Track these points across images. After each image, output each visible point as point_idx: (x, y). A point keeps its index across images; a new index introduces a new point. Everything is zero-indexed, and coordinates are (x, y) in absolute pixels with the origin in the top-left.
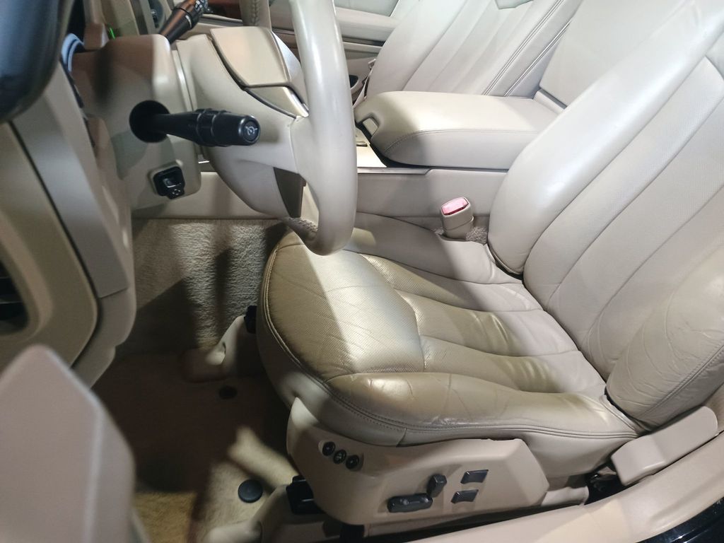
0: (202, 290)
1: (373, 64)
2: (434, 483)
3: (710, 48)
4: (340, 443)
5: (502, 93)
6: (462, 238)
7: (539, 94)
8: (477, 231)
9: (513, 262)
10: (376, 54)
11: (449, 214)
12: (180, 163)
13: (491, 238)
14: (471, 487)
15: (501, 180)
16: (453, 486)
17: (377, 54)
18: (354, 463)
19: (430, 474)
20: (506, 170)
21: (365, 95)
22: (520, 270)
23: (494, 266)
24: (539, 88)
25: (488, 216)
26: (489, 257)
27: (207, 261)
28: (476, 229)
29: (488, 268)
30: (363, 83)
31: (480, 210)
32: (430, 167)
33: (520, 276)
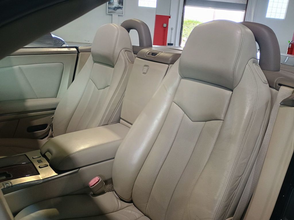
1: (53, 118)
3: (174, 98)
5: (106, 123)
6: (103, 193)
7: (121, 120)
8: (109, 186)
9: (127, 198)
10: (53, 114)
11: (93, 186)
13: (115, 188)
15: (113, 162)
20: (114, 158)
21: (52, 131)
22: (130, 199)
23: (119, 201)
24: (120, 118)
25: (111, 179)
26: (116, 196)
28: (108, 185)
29: (117, 203)
30: (50, 126)
31: (107, 178)
32: (79, 168)
33: (131, 202)
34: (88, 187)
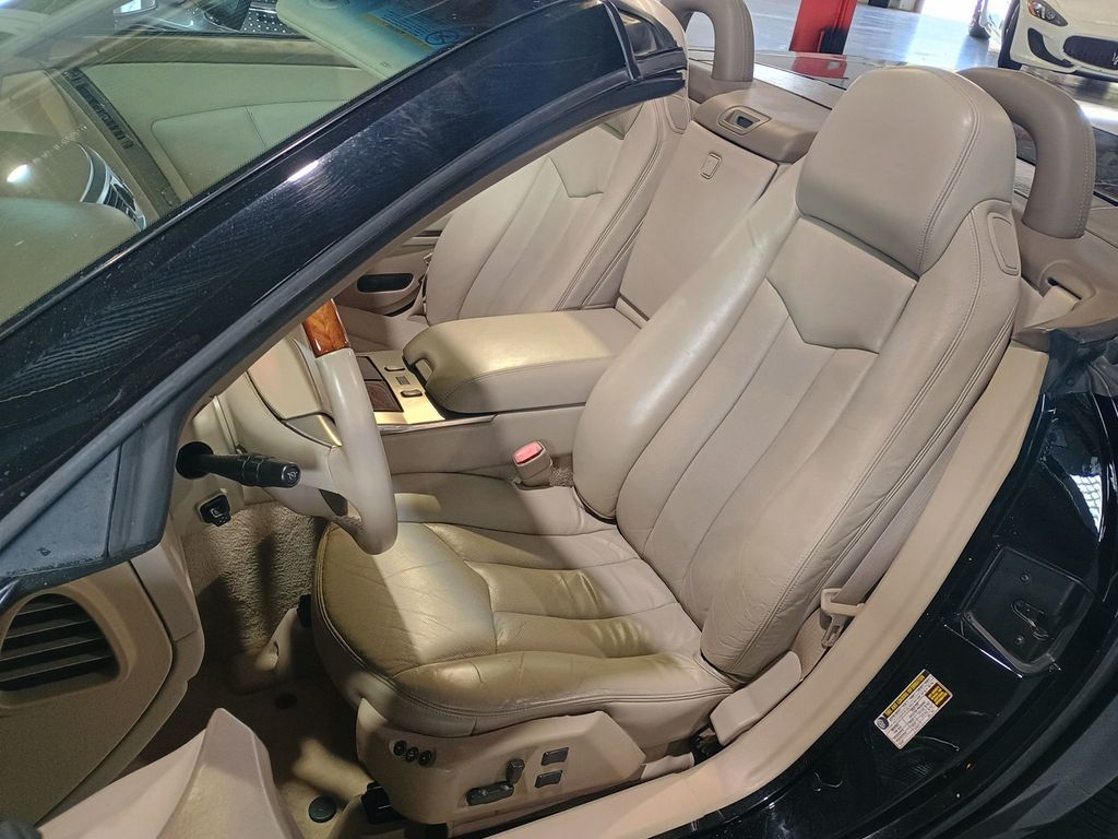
0: (244, 585)
1: (429, 259)
2: (513, 769)
4: (412, 740)
5: (577, 304)
6: (545, 485)
7: (620, 302)
8: (560, 473)
9: (603, 508)
10: (432, 246)
11: (523, 462)
12: (224, 491)
13: (576, 480)
14: (554, 768)
15: (580, 414)
16: (533, 770)
17: (434, 245)
18: (426, 759)
19: (508, 758)
20: (584, 404)
21: (424, 294)
22: (612, 514)
23: (583, 513)
24: (619, 295)
25: (571, 454)
26: (575, 500)
27: (248, 551)
28: (560, 470)
29: (576, 516)
30: (420, 281)
31: (559, 451)
32: (496, 413)
33: (613, 521)
34: (512, 463)
